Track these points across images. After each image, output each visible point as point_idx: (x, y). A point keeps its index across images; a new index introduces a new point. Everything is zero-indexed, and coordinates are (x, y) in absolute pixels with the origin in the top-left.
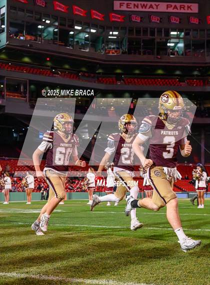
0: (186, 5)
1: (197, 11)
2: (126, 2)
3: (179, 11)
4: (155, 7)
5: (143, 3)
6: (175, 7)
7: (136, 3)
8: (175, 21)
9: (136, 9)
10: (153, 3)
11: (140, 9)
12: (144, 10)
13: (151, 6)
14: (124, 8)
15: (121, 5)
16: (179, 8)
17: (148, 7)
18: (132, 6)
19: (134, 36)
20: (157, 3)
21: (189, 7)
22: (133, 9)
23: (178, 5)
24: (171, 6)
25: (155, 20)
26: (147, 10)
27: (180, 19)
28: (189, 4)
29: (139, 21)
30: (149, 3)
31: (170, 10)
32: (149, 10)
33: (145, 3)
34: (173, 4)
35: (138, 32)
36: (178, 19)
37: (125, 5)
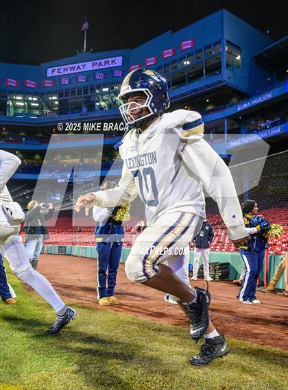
0: (110, 60)
1: (121, 64)
2: (57, 68)
3: (104, 67)
4: (82, 67)
5: (71, 66)
6: (100, 64)
7: (65, 67)
8: (100, 76)
9: (66, 73)
10: (80, 64)
11: (69, 72)
12: (72, 72)
13: (79, 67)
14: (56, 74)
15: (53, 71)
16: (103, 64)
17: (76, 68)
18: (62, 70)
19: (64, 98)
20: (84, 64)
21: (113, 62)
22: (63, 73)
23: (103, 61)
24: (97, 63)
25: (81, 79)
26: (75, 71)
27: (104, 74)
28: (113, 59)
29: (67, 83)
30: (77, 65)
31: (96, 67)
32: (78, 71)
33: (73, 66)
34: (98, 62)
35: (67, 93)
36: (103, 75)
37: (56, 71)
